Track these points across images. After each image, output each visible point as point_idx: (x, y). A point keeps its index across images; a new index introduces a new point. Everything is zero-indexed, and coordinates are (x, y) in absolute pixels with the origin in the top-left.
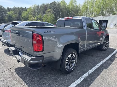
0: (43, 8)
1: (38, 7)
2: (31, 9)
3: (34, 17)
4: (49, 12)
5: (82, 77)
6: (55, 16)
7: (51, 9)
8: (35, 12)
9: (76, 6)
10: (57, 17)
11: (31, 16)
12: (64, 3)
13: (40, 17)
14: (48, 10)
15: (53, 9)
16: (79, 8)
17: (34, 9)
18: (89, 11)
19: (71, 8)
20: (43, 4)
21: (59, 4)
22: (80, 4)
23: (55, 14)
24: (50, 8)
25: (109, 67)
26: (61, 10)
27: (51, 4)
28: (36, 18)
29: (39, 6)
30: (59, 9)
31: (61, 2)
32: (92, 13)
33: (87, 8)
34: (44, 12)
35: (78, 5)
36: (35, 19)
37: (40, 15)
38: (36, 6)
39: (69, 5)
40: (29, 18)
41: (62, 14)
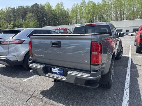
0: (21, 12)
1: (13, 10)
2: (3, 12)
3: (8, 23)
4: (30, 17)
5: (125, 88)
6: (39, 22)
7: (33, 13)
8: (10, 16)
9: (64, 10)
10: (41, 23)
11: (5, 21)
12: (50, 7)
13: (19, 23)
14: (30, 14)
15: (36, 14)
16: (68, 13)
17: (9, 12)
18: (79, 16)
19: (57, 13)
20: (21, 6)
21: (43, 8)
22: (68, 9)
23: (39, 20)
26: (46, 15)
27: (32, 6)
28: (12, 24)
29: (15, 9)
30: (43, 14)
31: (46, 4)
32: (82, 19)
33: (77, 13)
34: (23, 17)
35: (66, 9)
36: (11, 25)
37: (17, 21)
38: (11, 9)
39: (55, 9)
40: (2, 25)
41: (48, 19)
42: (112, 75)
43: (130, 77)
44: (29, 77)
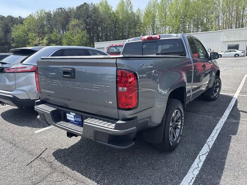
0: (61, 18)
1: (49, 15)
2: (33, 19)
3: (40, 37)
4: (74, 26)
5: (201, 153)
6: (90, 34)
7: (79, 19)
8: (42, 26)
9: (132, 13)
10: (93, 37)
11: (35, 35)
12: (107, 8)
13: (56, 36)
14: (74, 22)
15: (85, 20)
16: (138, 17)
17: (41, 19)
18: (158, 23)
19: (121, 17)
20: (61, 8)
21: (95, 10)
22: (139, 10)
23: (89, 31)
24: (78, 17)
25: (239, 130)
26: (101, 22)
27: (79, 8)
28: (47, 39)
29: (52, 13)
30: (96, 20)
31: (101, 4)
32: (164, 28)
33: (154, 17)
34: (64, 27)
35: (135, 10)
36: (45, 41)
37: (54, 33)
38: (46, 13)
39: (117, 12)
40: (30, 41)
41: (104, 29)
42: (179, 128)
43: (219, 134)
44: (45, 127)
